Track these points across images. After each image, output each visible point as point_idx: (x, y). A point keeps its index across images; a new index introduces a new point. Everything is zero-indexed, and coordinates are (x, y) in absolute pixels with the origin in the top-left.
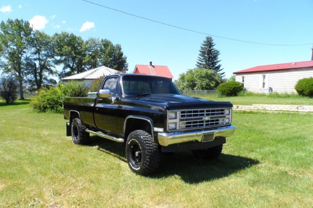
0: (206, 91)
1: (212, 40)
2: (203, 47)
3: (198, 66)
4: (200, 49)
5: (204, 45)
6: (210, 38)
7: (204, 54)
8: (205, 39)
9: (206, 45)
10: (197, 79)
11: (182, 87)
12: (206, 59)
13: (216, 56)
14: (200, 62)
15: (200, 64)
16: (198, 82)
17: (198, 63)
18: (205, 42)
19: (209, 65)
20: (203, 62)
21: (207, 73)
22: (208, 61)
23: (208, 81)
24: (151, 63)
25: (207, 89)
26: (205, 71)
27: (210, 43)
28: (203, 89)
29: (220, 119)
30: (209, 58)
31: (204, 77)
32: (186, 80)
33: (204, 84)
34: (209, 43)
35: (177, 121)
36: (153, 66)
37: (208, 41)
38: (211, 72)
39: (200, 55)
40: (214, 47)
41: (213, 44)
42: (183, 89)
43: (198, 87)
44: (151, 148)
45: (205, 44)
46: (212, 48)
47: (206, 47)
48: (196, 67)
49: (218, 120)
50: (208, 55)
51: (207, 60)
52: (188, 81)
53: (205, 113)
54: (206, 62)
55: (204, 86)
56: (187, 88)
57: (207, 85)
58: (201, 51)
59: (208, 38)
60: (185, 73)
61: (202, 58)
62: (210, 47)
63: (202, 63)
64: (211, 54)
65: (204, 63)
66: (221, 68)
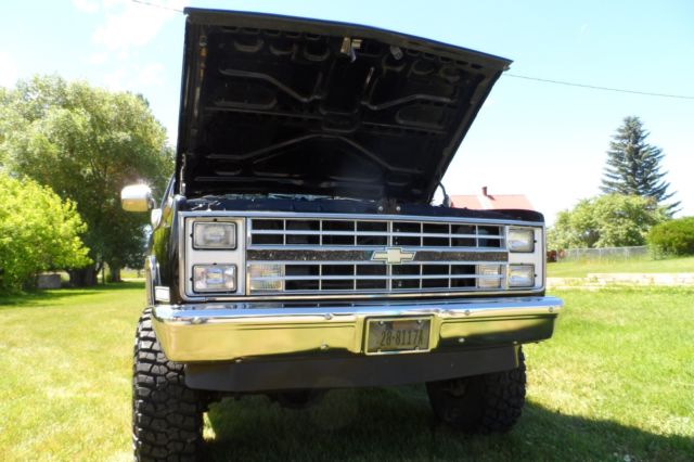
0: (626, 249)
1: (639, 124)
2: (618, 142)
3: (606, 190)
4: (609, 148)
5: (618, 137)
6: (635, 119)
7: (621, 159)
8: (623, 125)
9: (624, 138)
10: (601, 222)
11: (562, 241)
12: (626, 171)
13: (654, 161)
14: (611, 180)
15: (611, 184)
16: (606, 229)
17: (605, 182)
18: (620, 131)
19: (634, 186)
20: (618, 178)
21: (628, 205)
22: (633, 175)
23: (631, 223)
24: (485, 189)
25: (631, 244)
26: (621, 200)
27: (635, 132)
28: (617, 244)
29: (480, 264)
30: (635, 168)
31: (621, 216)
32: (572, 225)
33: (622, 231)
34: (633, 132)
35: (238, 257)
36: (491, 197)
37: (630, 128)
38: (639, 203)
39: (610, 162)
40: (646, 141)
41: (644, 134)
42: (566, 247)
43: (605, 241)
44: (156, 369)
45: (620, 134)
46: (640, 144)
47: (625, 142)
48: (601, 192)
49: (471, 269)
50: (631, 159)
51: (629, 174)
52: (578, 227)
53: (390, 234)
54: (626, 179)
55: (621, 237)
56: (577, 243)
57: (630, 233)
58: (610, 154)
59: (628, 121)
60: (571, 209)
61: (616, 169)
62: (636, 142)
63: (615, 181)
64: (640, 157)
65: (621, 181)
66: (667, 192)
